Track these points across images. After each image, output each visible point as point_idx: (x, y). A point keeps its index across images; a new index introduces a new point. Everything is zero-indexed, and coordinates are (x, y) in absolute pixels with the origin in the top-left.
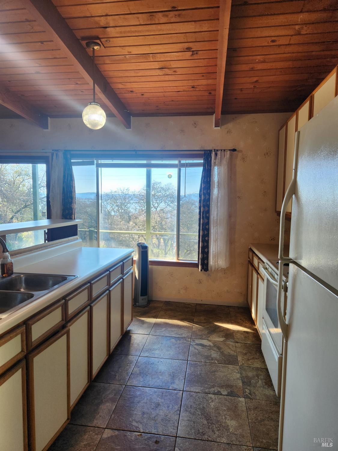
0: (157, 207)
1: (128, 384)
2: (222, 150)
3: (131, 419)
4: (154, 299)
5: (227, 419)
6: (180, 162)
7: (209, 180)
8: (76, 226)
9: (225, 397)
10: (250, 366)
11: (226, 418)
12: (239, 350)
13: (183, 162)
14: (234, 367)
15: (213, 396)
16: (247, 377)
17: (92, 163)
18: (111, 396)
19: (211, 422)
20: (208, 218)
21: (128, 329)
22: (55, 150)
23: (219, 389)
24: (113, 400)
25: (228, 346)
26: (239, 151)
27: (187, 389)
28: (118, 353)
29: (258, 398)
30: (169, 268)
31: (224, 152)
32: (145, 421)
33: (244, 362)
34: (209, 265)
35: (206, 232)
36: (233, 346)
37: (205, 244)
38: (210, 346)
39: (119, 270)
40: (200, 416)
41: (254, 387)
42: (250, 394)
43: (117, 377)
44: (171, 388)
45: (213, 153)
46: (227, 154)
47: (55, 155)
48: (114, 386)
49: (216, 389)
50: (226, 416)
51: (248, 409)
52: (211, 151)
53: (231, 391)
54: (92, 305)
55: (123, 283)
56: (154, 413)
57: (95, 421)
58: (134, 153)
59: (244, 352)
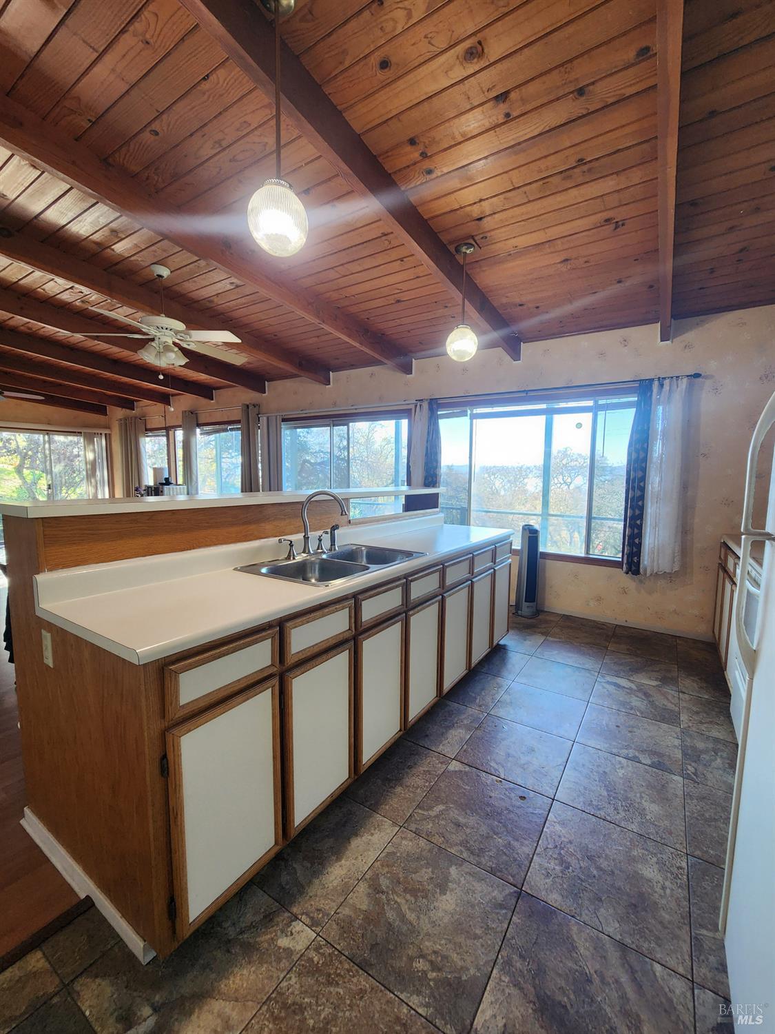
0: (571, 483)
1: (492, 713)
2: (672, 378)
3: (489, 758)
4: (545, 610)
5: (645, 799)
6: (596, 402)
7: (646, 428)
8: (436, 496)
9: (646, 767)
10: (703, 732)
11: (641, 797)
12: (685, 705)
13: (601, 402)
14: (669, 728)
15: (624, 761)
16: (694, 748)
17: (464, 414)
18: (465, 722)
19: (614, 795)
20: (643, 489)
21: (502, 642)
22: (419, 400)
23: (637, 754)
24: (468, 728)
25: (665, 695)
26: (706, 377)
27: (581, 741)
28: (483, 671)
29: (709, 783)
30: (571, 565)
31: (677, 380)
32: (509, 765)
33: (691, 725)
34: (641, 566)
35: (637, 512)
36: (674, 697)
37: (636, 531)
38: (630, 689)
39: (489, 555)
40: (597, 783)
41: (705, 765)
42: (695, 774)
43: (478, 701)
44: (554, 732)
45: (656, 383)
46: (682, 383)
47: (418, 406)
48: (472, 711)
49: (631, 753)
50: (643, 795)
51: (687, 796)
52: (652, 380)
53: (658, 761)
54: (445, 595)
55: (494, 575)
56: (524, 759)
57: (441, 747)
58: (524, 395)
59: (695, 709)
